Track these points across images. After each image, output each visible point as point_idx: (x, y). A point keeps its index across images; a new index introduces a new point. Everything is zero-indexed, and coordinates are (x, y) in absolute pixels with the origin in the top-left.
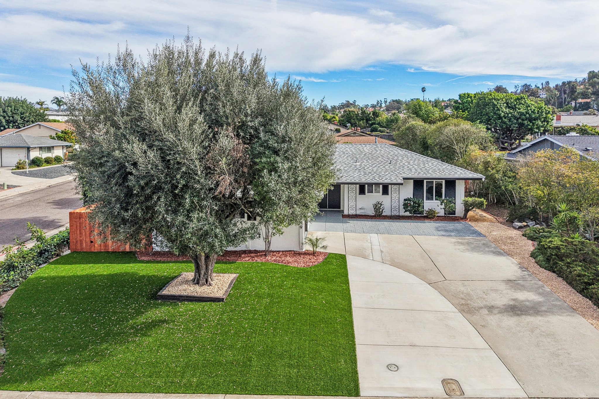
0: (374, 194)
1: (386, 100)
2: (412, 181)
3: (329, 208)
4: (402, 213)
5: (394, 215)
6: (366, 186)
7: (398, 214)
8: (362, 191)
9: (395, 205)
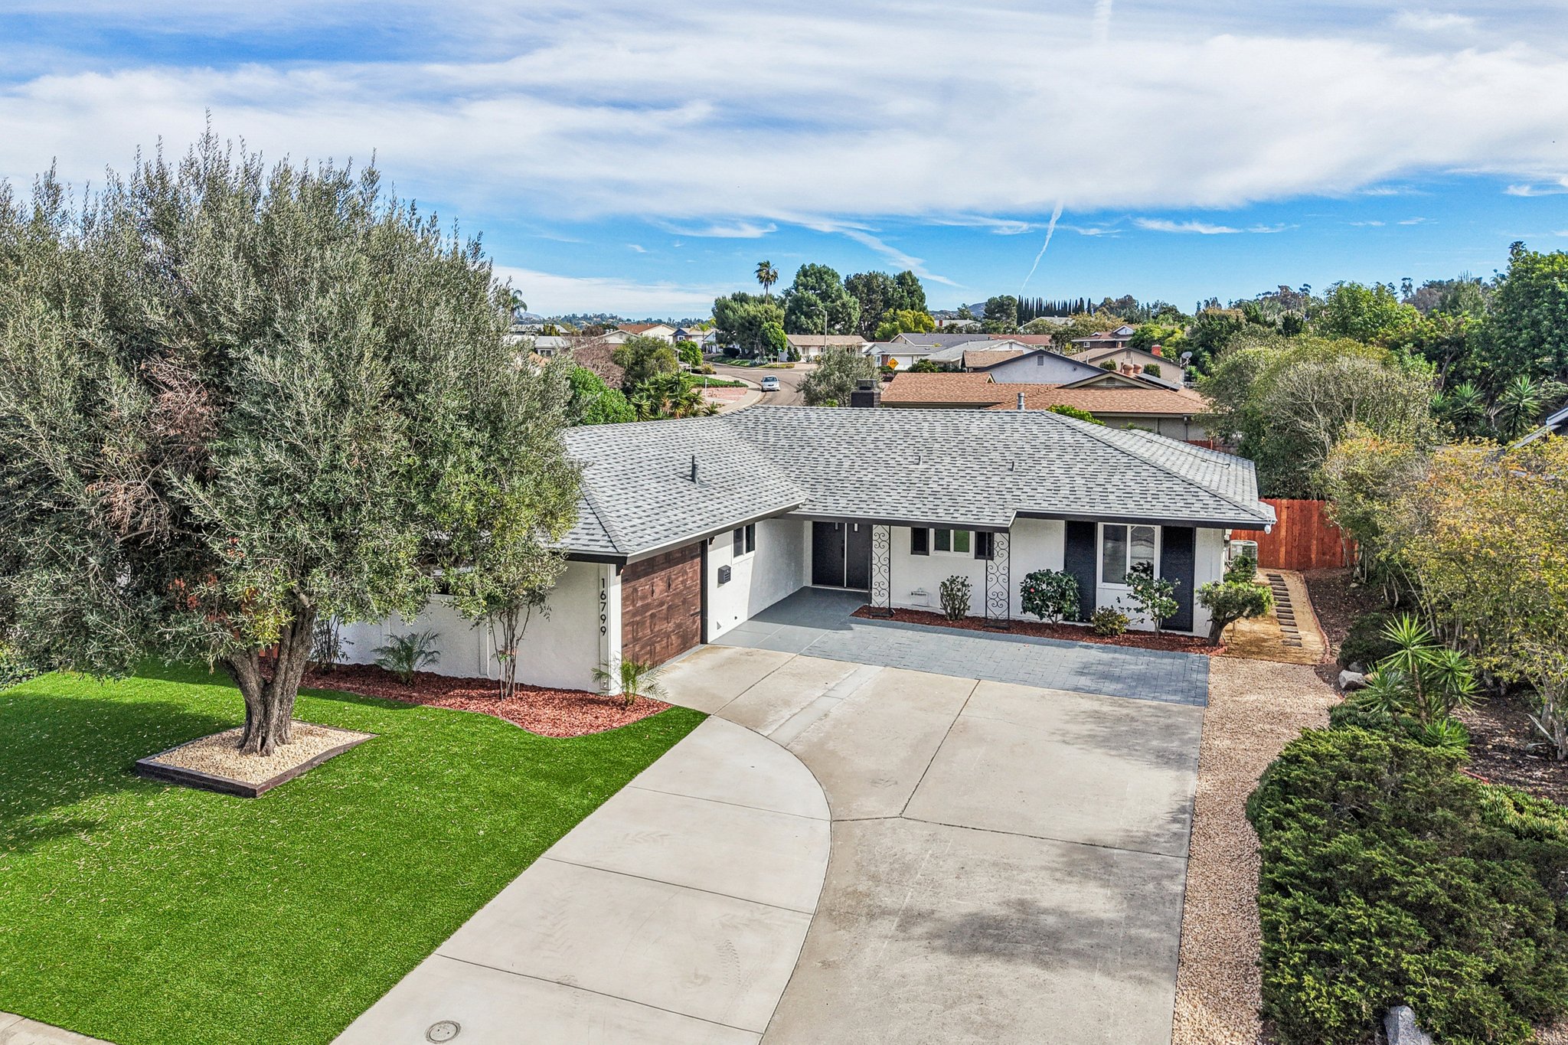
0: (952, 554)
1: (1407, 283)
2: (1062, 523)
3: (848, 586)
4: (1017, 614)
5: (994, 617)
6: (932, 531)
7: (1005, 616)
8: (919, 544)
9: (997, 588)
